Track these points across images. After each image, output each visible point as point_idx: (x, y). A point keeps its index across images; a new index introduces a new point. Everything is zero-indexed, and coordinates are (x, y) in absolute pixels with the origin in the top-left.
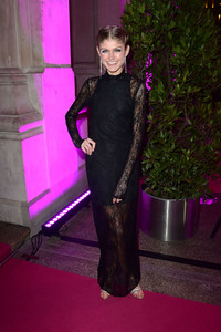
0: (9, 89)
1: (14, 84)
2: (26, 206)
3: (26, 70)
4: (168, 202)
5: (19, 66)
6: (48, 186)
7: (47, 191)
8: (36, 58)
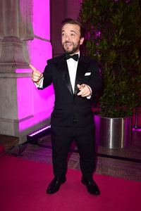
0: (11, 48)
1: (14, 45)
2: (17, 122)
3: (22, 39)
4: (112, 120)
5: (18, 36)
6: (33, 113)
7: (32, 116)
8: (29, 32)
